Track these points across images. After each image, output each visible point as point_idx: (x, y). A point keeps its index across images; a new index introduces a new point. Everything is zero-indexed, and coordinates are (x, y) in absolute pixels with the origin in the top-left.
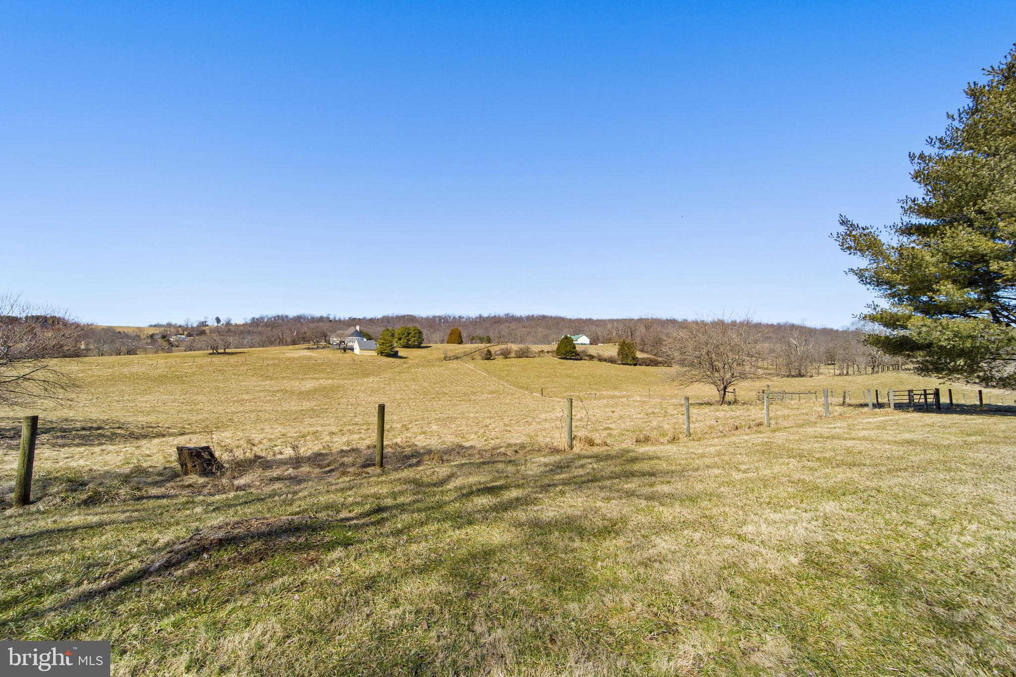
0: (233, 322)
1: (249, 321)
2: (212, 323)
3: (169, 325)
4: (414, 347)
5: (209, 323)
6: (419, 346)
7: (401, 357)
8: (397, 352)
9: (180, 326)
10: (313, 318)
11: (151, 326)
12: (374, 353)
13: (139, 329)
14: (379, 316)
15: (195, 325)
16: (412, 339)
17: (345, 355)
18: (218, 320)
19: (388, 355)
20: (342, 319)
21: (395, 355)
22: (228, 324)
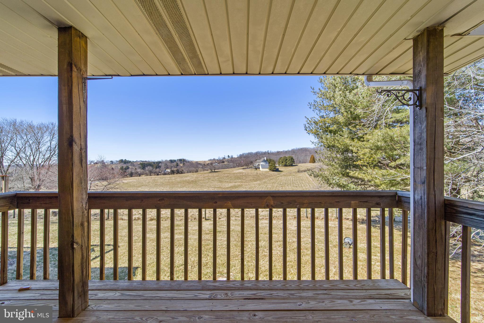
0: (234, 157)
1: (239, 156)
2: (227, 158)
3: (214, 159)
4: (289, 166)
5: (226, 158)
6: (292, 165)
7: (280, 171)
8: (278, 169)
9: (217, 160)
10: (262, 153)
11: (209, 160)
12: (267, 170)
13: (205, 161)
14: (290, 149)
15: (222, 159)
16: (288, 162)
17: (256, 171)
18: (229, 156)
19: (273, 171)
20: (274, 152)
21: (277, 170)
22: (232, 158)
